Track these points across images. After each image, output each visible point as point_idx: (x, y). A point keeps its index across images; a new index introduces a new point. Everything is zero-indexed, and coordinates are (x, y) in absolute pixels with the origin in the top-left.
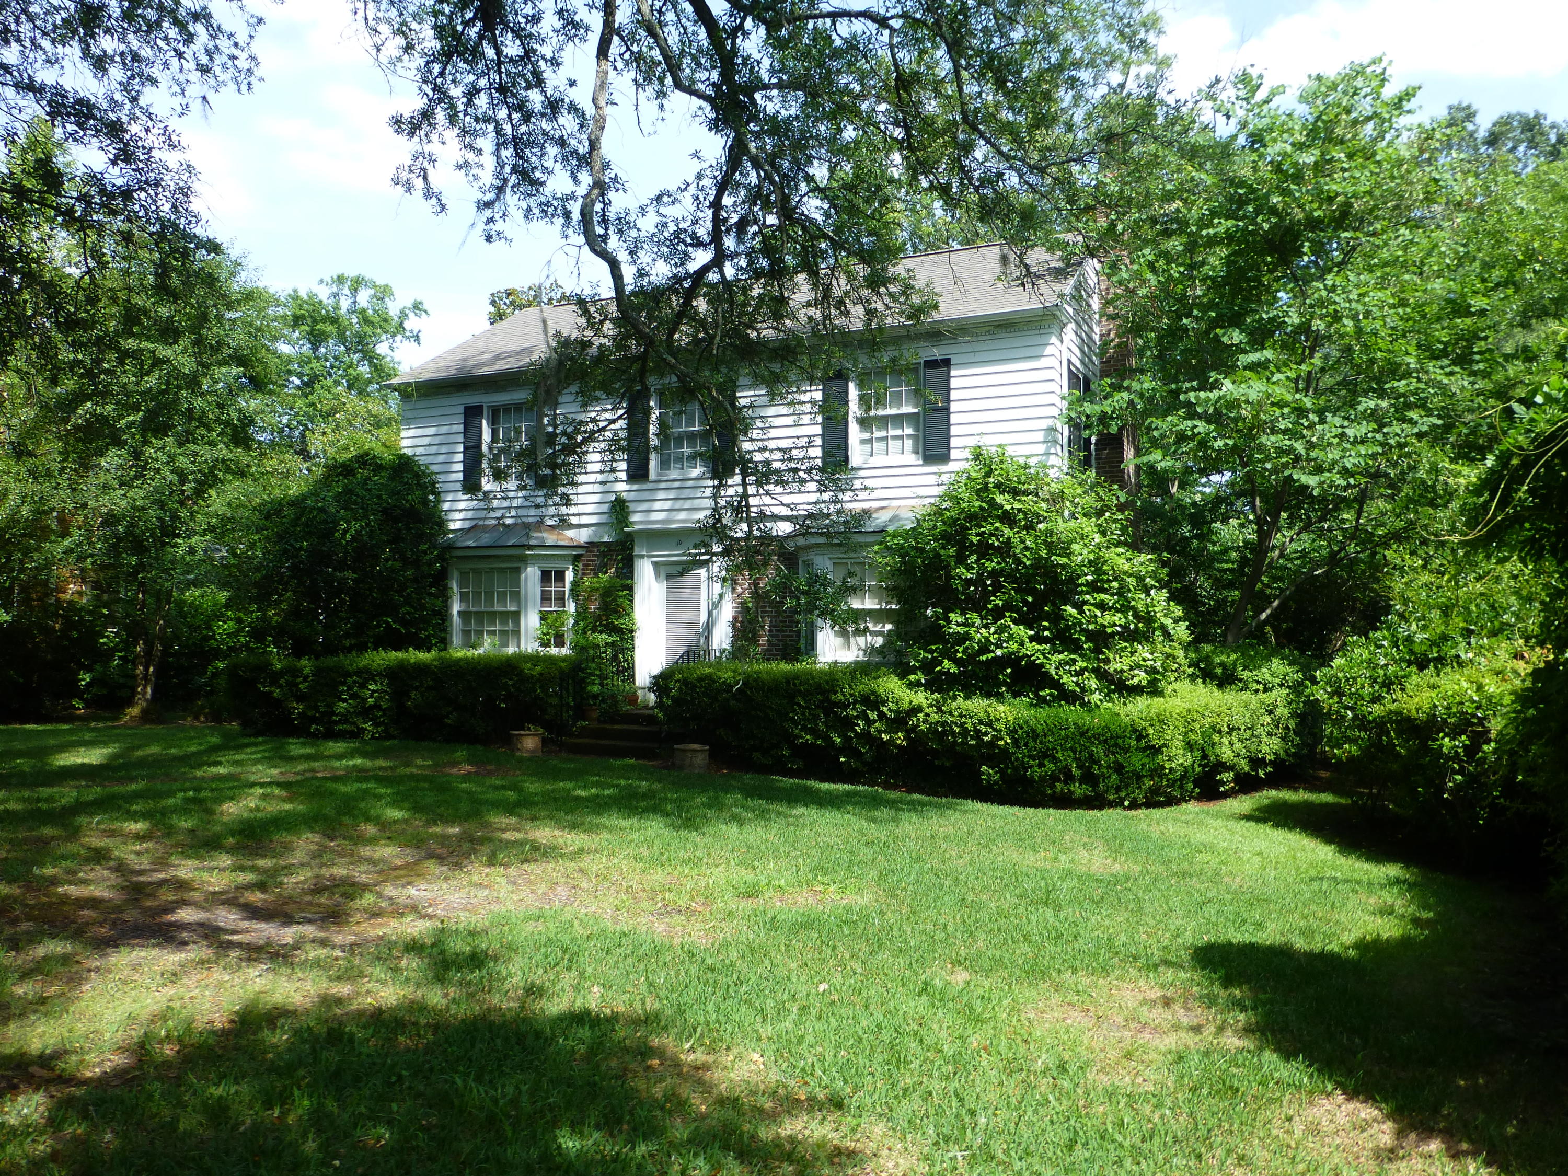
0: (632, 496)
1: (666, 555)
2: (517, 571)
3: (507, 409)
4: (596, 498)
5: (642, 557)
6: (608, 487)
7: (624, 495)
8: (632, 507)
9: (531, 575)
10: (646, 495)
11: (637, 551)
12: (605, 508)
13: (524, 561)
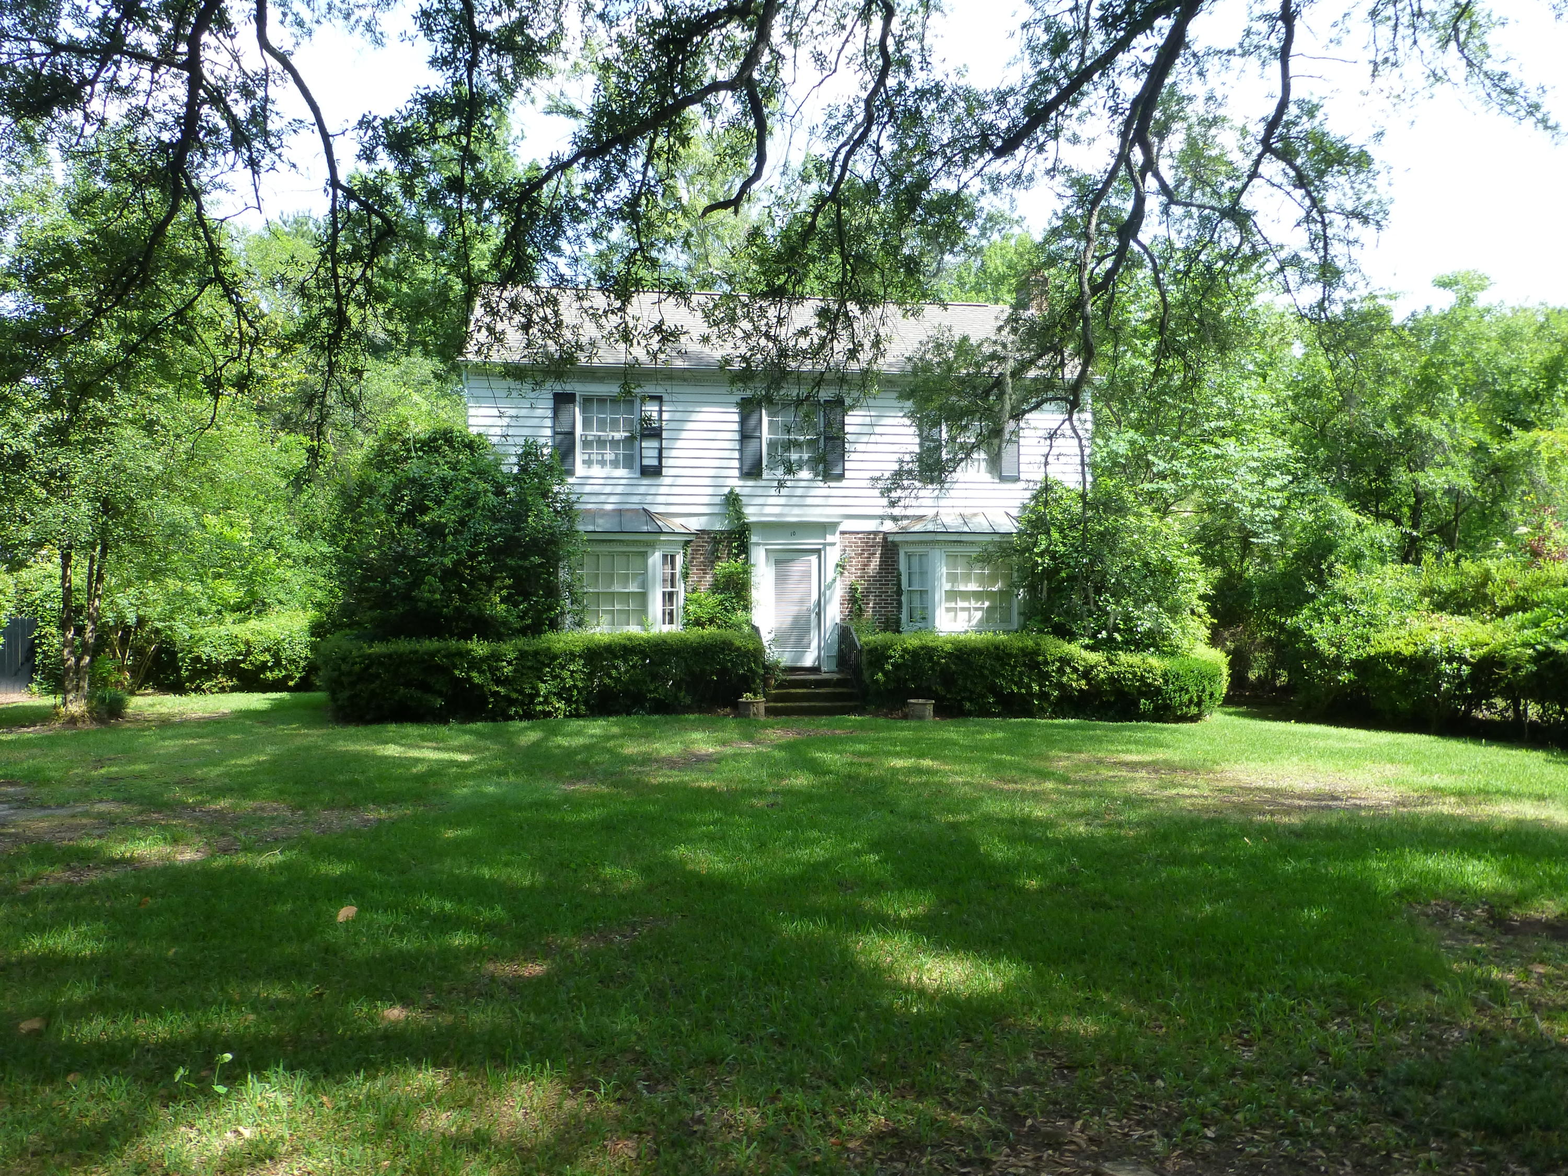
0: (746, 491)
1: (779, 543)
2: (644, 555)
3: (602, 400)
4: (710, 491)
5: (758, 544)
6: (720, 481)
7: (737, 490)
8: (744, 500)
9: (656, 558)
10: (759, 491)
11: (754, 539)
12: (717, 500)
13: (652, 545)
